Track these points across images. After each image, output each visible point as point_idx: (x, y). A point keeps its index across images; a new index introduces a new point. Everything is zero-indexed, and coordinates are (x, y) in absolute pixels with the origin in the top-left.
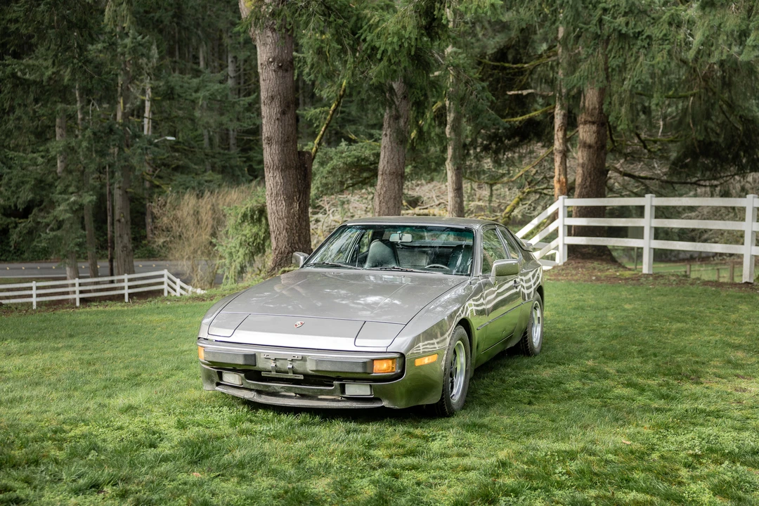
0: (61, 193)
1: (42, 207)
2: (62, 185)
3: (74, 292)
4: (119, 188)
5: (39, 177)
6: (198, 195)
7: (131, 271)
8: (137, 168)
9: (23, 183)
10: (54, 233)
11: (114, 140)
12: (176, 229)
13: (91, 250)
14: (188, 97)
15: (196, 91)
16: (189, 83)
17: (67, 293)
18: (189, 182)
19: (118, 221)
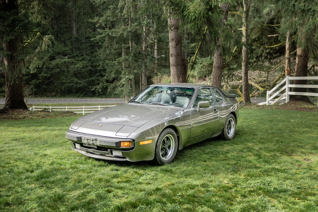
0: (123, 75)
1: (118, 79)
2: (124, 72)
4: (143, 73)
5: (117, 69)
6: (168, 75)
8: (148, 66)
9: (112, 71)
10: (121, 88)
11: (140, 57)
13: (134, 94)
16: (167, 36)
18: (166, 71)
19: (143, 84)
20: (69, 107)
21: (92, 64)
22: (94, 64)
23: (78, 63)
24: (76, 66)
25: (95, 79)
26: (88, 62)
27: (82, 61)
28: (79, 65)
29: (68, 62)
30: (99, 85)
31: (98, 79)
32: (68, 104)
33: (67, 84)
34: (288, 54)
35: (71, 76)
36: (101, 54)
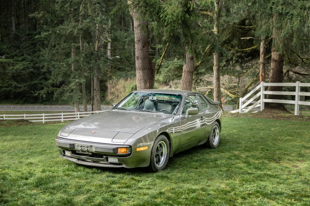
0: (73, 78)
1: (66, 83)
2: (73, 75)
3: (78, 117)
4: (96, 76)
5: (65, 72)
6: (125, 80)
7: (100, 109)
8: (102, 69)
9: (59, 74)
10: (70, 94)
11: (93, 58)
12: (117, 93)
13: (84, 101)
14: (122, 41)
15: (126, 38)
16: (123, 35)
17: (75, 118)
18: (122, 74)
19: (95, 89)
20: (7, 115)
21: (34, 66)
22: (37, 65)
23: (17, 64)
24: (15, 68)
25: (38, 83)
26: (29, 62)
27: (22, 61)
28: (19, 66)
29: (5, 63)
30: (43, 90)
31: (41, 83)
32: (6, 112)
33: (4, 88)
34: (263, 59)
35: (9, 79)
36: (46, 53)
